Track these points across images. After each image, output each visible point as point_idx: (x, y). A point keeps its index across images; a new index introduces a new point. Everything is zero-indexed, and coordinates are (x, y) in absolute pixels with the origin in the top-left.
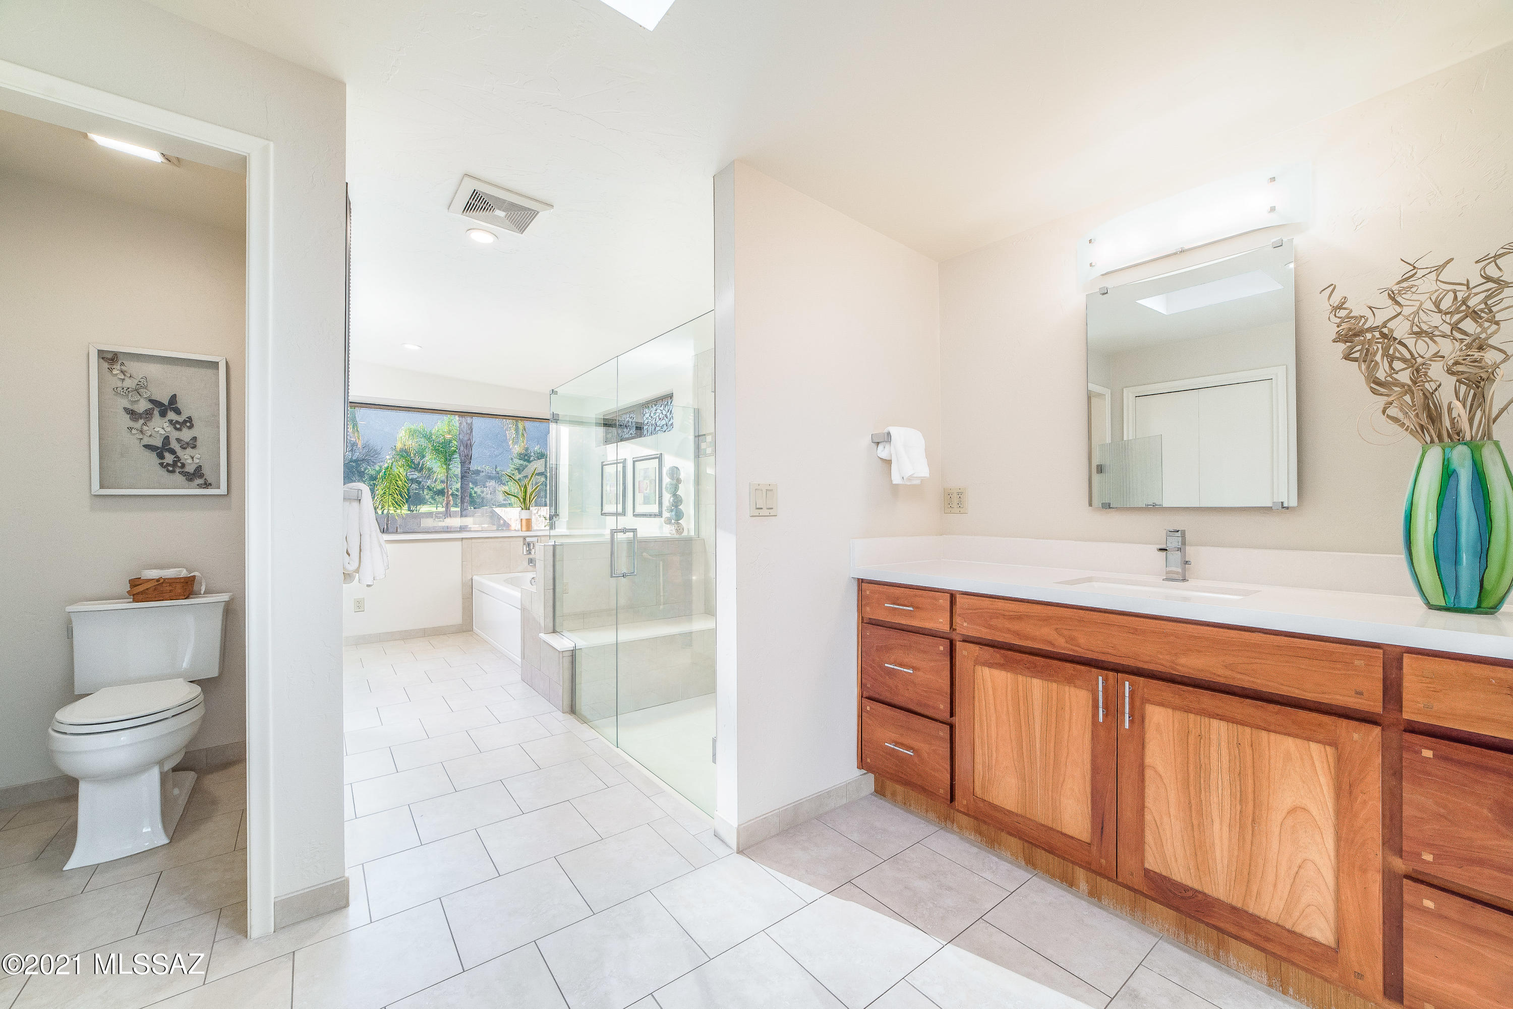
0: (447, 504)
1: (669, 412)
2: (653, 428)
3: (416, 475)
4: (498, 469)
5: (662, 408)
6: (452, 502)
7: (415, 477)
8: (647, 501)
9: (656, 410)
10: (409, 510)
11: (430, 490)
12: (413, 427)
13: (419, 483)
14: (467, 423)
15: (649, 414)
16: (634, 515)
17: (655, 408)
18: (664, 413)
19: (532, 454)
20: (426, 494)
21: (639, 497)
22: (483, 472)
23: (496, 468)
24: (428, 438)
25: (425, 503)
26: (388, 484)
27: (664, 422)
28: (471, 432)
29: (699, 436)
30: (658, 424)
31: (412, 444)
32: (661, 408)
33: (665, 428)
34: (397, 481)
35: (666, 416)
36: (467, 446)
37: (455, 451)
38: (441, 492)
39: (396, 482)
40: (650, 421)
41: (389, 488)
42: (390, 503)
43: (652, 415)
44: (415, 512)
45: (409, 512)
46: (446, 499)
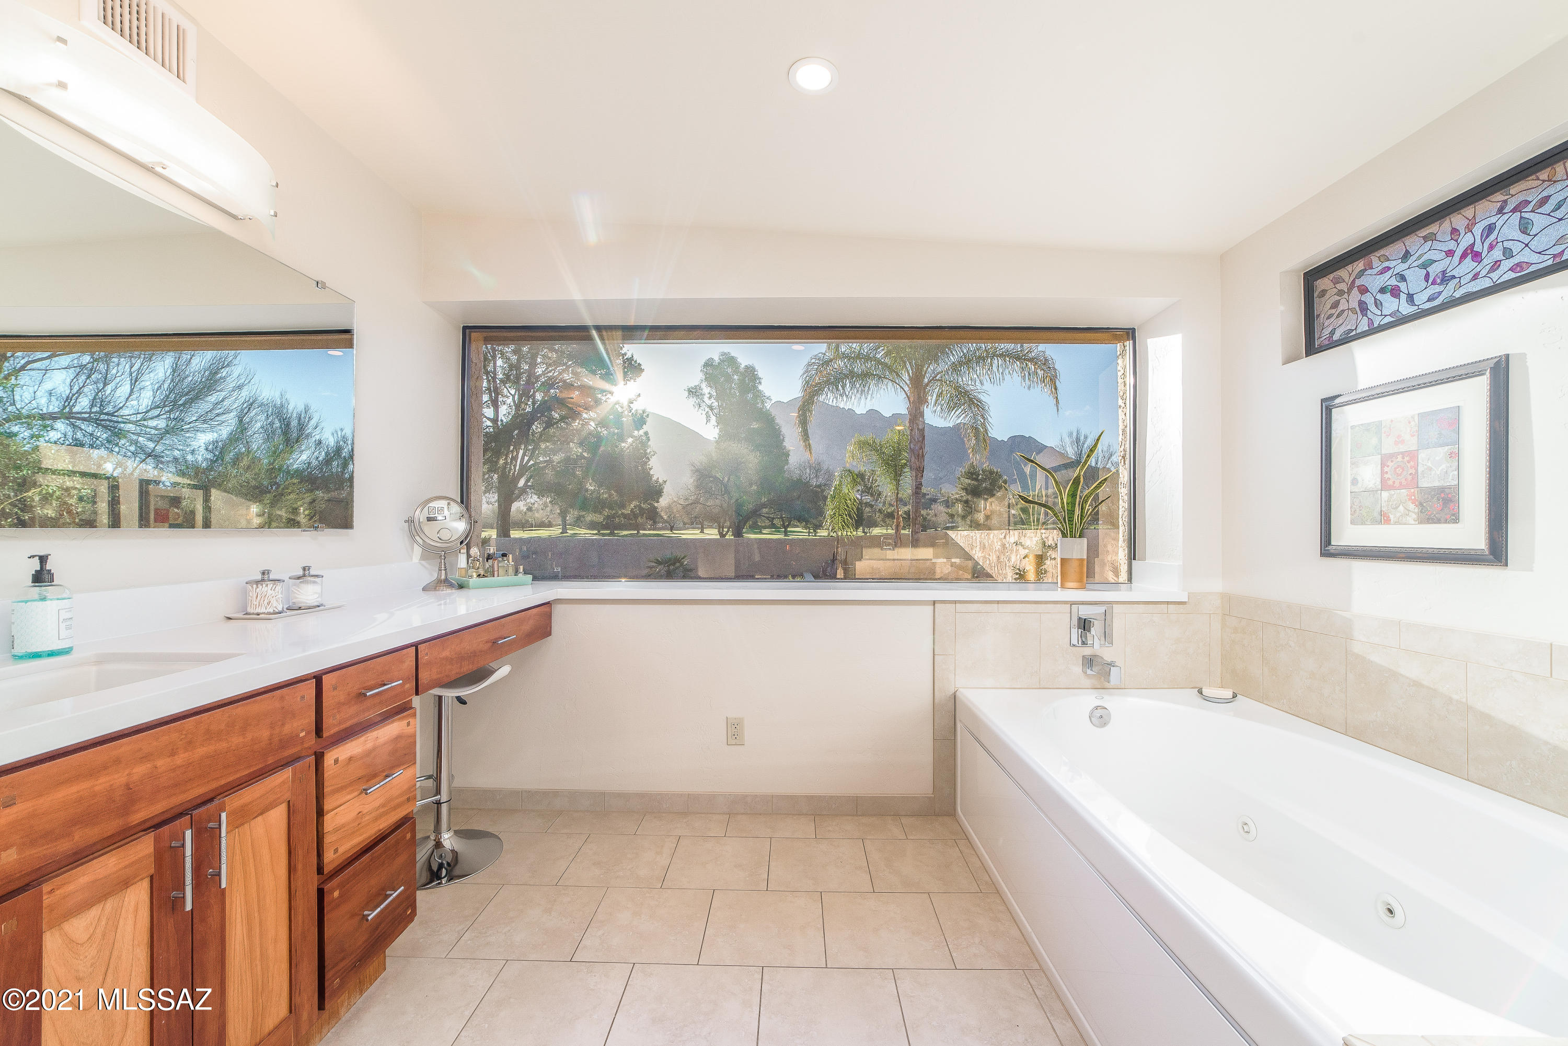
0: (897, 526)
3: (867, 498)
4: (943, 492)
6: (902, 524)
10: (861, 532)
11: (881, 513)
12: (862, 439)
13: (872, 506)
14: (918, 429)
19: (981, 472)
20: (878, 517)
22: (928, 494)
23: (941, 490)
24: (879, 449)
25: (876, 526)
26: (838, 504)
31: (860, 463)
34: (847, 500)
36: (918, 456)
37: (905, 464)
38: (891, 515)
39: (846, 503)
41: (839, 509)
42: (840, 525)
44: (868, 534)
46: (895, 520)
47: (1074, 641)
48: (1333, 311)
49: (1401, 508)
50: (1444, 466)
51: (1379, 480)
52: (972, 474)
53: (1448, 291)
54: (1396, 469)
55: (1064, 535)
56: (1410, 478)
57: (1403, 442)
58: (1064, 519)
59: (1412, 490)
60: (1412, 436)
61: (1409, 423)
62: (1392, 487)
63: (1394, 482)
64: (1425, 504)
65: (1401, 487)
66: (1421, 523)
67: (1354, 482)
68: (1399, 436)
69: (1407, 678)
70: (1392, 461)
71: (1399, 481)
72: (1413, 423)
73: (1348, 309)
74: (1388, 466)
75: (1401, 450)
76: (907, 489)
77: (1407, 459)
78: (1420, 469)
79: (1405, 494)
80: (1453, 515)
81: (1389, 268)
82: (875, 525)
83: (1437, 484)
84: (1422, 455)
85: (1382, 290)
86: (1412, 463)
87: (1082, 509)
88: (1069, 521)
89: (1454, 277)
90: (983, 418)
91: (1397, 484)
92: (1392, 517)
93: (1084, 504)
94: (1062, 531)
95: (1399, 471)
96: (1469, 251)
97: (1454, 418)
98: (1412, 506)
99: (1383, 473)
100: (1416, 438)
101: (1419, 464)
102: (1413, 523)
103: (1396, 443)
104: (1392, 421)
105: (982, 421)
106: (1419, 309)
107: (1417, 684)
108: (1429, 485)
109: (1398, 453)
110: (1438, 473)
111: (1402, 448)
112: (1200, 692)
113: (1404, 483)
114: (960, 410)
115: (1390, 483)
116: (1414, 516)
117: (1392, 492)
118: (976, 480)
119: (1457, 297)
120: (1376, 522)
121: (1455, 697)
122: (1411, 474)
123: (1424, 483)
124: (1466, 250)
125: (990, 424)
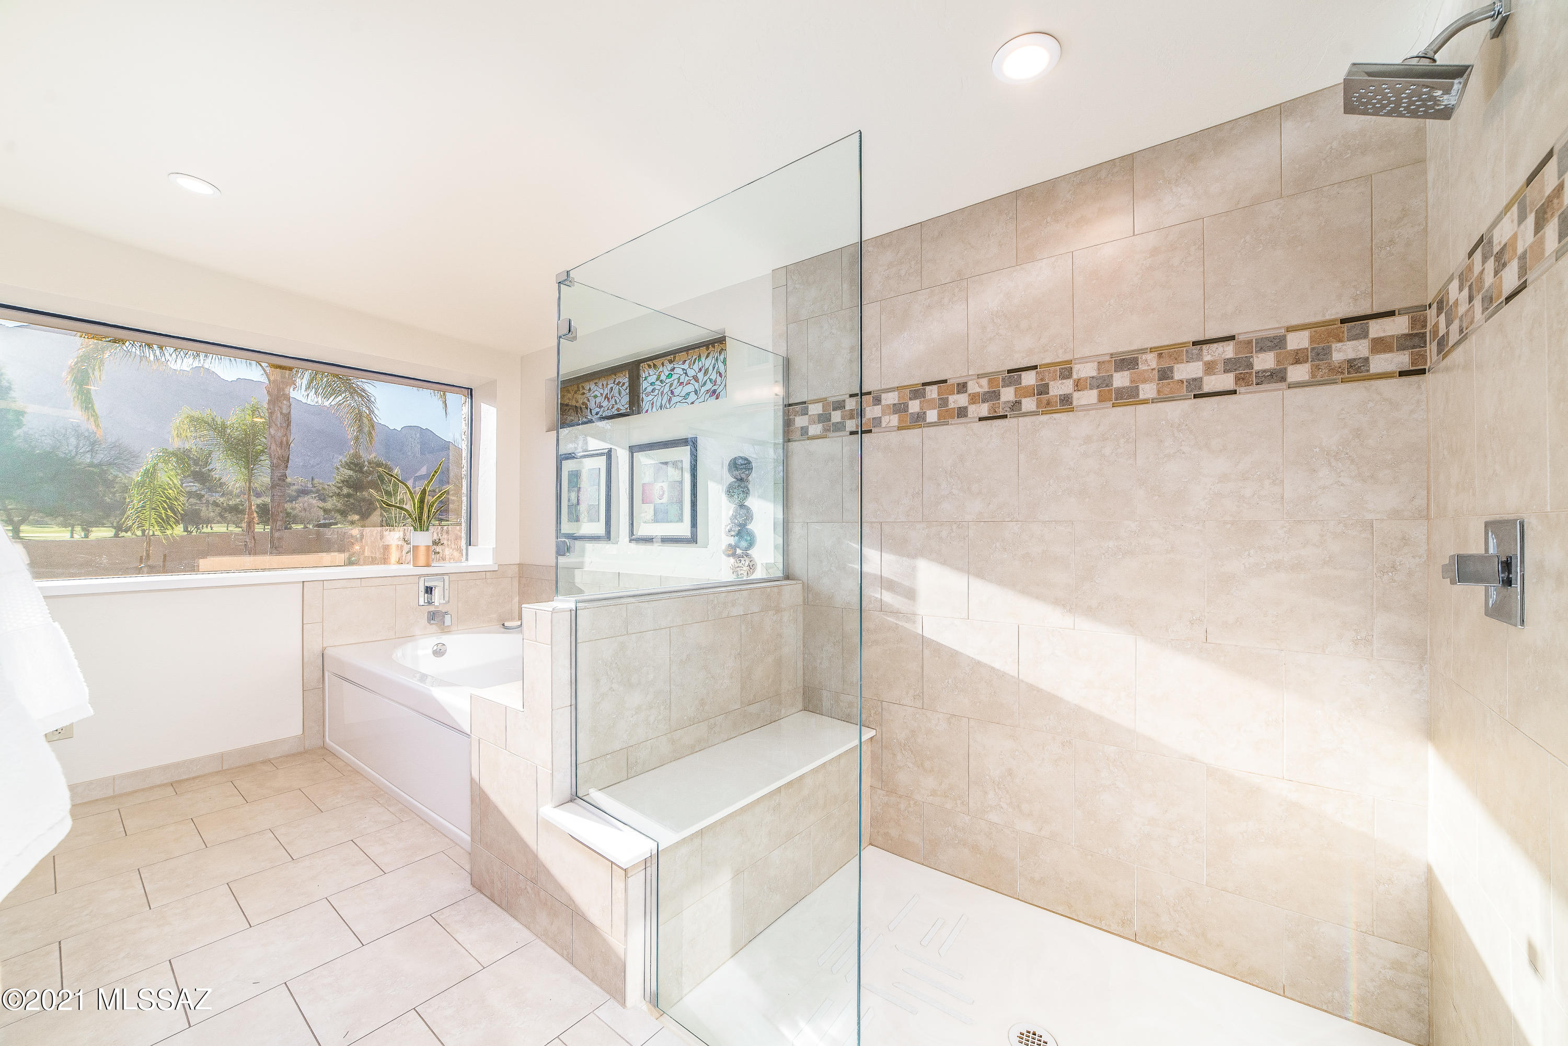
0: (249, 523)
1: (703, 371)
2: (665, 398)
4: (316, 481)
5: (686, 366)
7: (194, 489)
8: (659, 517)
9: (673, 369)
10: (186, 530)
11: (218, 507)
12: (196, 414)
14: (281, 413)
15: (655, 377)
16: (631, 541)
17: (670, 366)
18: (691, 373)
19: (366, 463)
21: (645, 512)
22: (294, 484)
23: (313, 481)
24: (221, 430)
26: (149, 494)
27: (690, 388)
28: (289, 425)
29: (790, 405)
30: (676, 392)
31: (192, 443)
32: (683, 367)
33: (693, 397)
35: (696, 378)
36: (282, 443)
37: (262, 451)
38: (236, 509)
39: (162, 492)
40: (658, 387)
41: (151, 500)
42: (153, 521)
43: (663, 377)
44: (195, 533)
45: (186, 533)
46: (246, 516)
47: (422, 603)
52: (356, 465)
55: (415, 529)
58: (416, 519)
76: (264, 478)
82: (208, 522)
87: (429, 511)
88: (419, 519)
89: (602, 406)
90: (369, 409)
93: (431, 509)
94: (414, 527)
102: (587, 521)
105: (368, 413)
112: (503, 625)
114: (340, 398)
118: (361, 471)
119: (603, 416)
120: (575, 521)
125: (376, 417)
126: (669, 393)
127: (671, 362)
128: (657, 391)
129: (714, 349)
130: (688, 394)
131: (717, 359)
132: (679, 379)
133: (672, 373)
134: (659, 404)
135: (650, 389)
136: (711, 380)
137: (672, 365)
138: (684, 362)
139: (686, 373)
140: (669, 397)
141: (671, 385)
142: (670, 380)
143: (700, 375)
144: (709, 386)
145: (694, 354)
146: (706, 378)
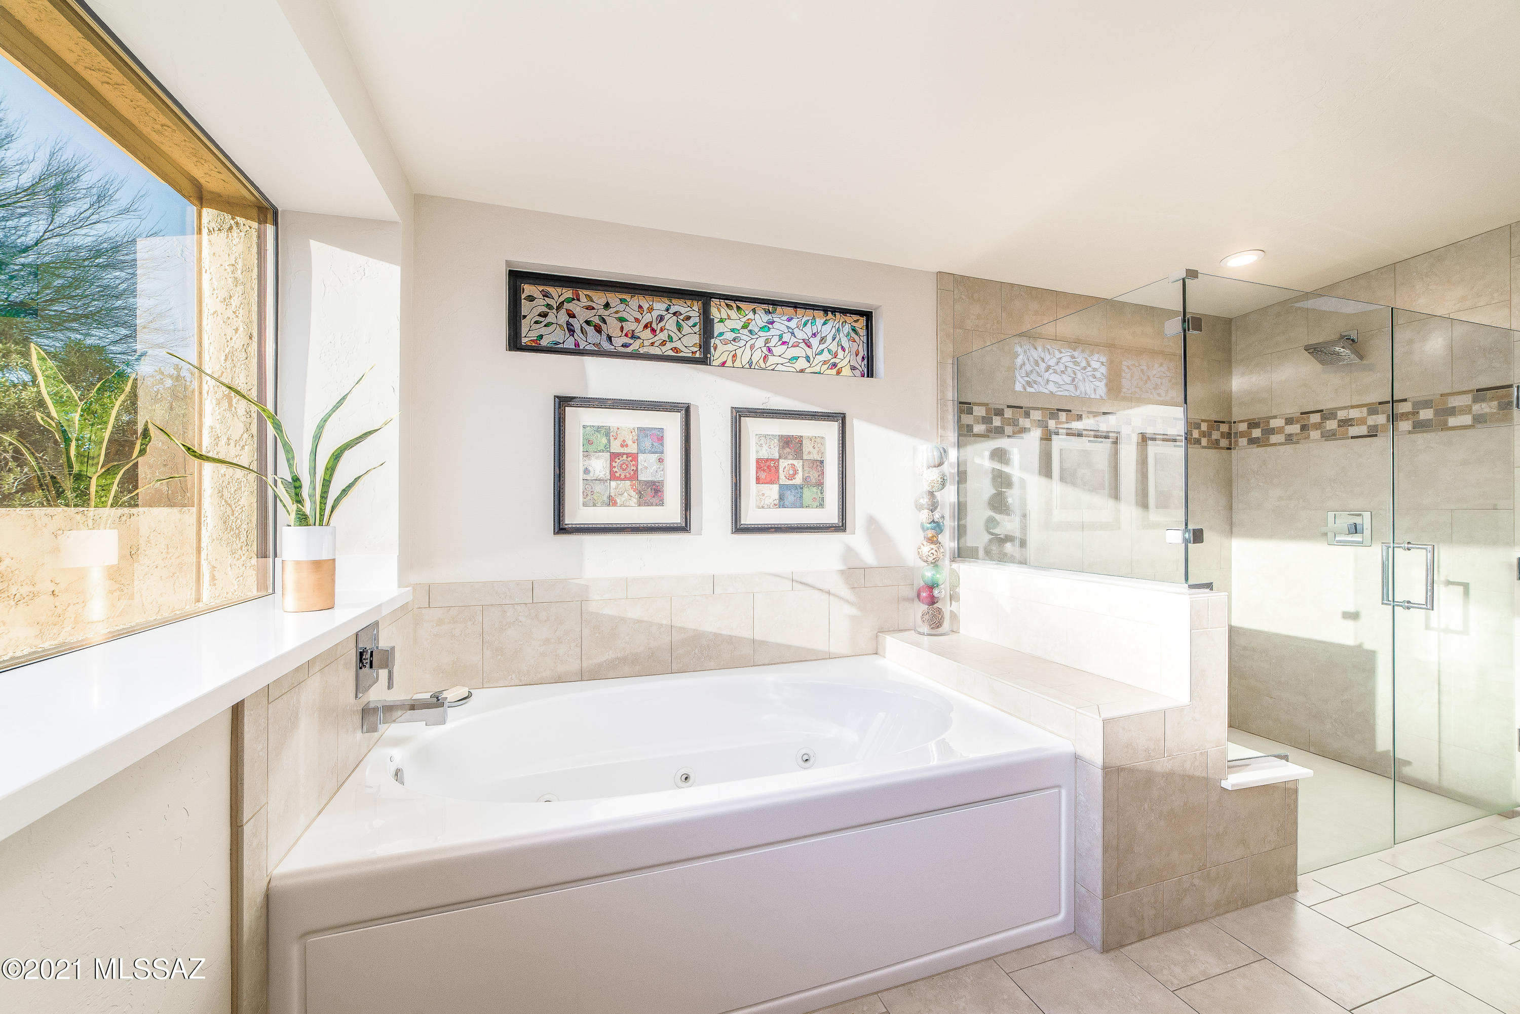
8: (788, 500)
9: (771, 322)
16: (733, 531)
18: (800, 334)
27: (799, 352)
29: (967, 403)
30: (776, 351)
32: (787, 324)
35: (807, 343)
48: (542, 319)
49: (626, 494)
50: (655, 467)
51: (608, 471)
53: (635, 346)
54: (622, 465)
56: (632, 473)
57: (627, 446)
59: (634, 482)
60: (633, 442)
61: (631, 432)
62: (619, 479)
63: (620, 475)
64: (642, 493)
65: (626, 479)
66: (639, 505)
67: (587, 471)
68: (624, 441)
69: (632, 619)
70: (619, 459)
71: (624, 474)
72: (633, 433)
73: (557, 324)
74: (616, 462)
75: (625, 452)
77: (630, 459)
78: (639, 467)
79: (629, 484)
80: (661, 500)
81: (593, 308)
83: (650, 479)
84: (641, 457)
85: (588, 322)
86: (634, 462)
89: (639, 338)
91: (622, 476)
92: (618, 501)
95: (624, 466)
96: (649, 325)
97: (659, 437)
98: (633, 494)
99: (612, 467)
100: (636, 444)
101: (639, 464)
102: (634, 505)
103: (622, 446)
104: (618, 429)
106: (615, 349)
107: (639, 622)
108: (646, 479)
109: (624, 454)
110: (652, 471)
111: (626, 450)
113: (628, 476)
115: (617, 475)
116: (635, 501)
117: (619, 482)
119: (641, 352)
120: (604, 504)
121: (664, 622)
122: (633, 470)
123: (642, 477)
124: (647, 323)
126: (765, 349)
127: (768, 312)
128: (742, 343)
129: (834, 318)
130: (797, 358)
131: (838, 330)
132: (781, 337)
133: (770, 326)
134: (745, 359)
135: (730, 336)
136: (829, 351)
137: (770, 317)
138: (789, 320)
139: (793, 334)
140: (764, 355)
141: (767, 342)
142: (765, 334)
143: (815, 342)
144: (826, 356)
145: (808, 315)
146: (822, 347)
